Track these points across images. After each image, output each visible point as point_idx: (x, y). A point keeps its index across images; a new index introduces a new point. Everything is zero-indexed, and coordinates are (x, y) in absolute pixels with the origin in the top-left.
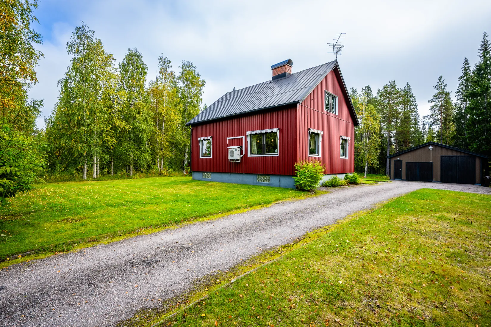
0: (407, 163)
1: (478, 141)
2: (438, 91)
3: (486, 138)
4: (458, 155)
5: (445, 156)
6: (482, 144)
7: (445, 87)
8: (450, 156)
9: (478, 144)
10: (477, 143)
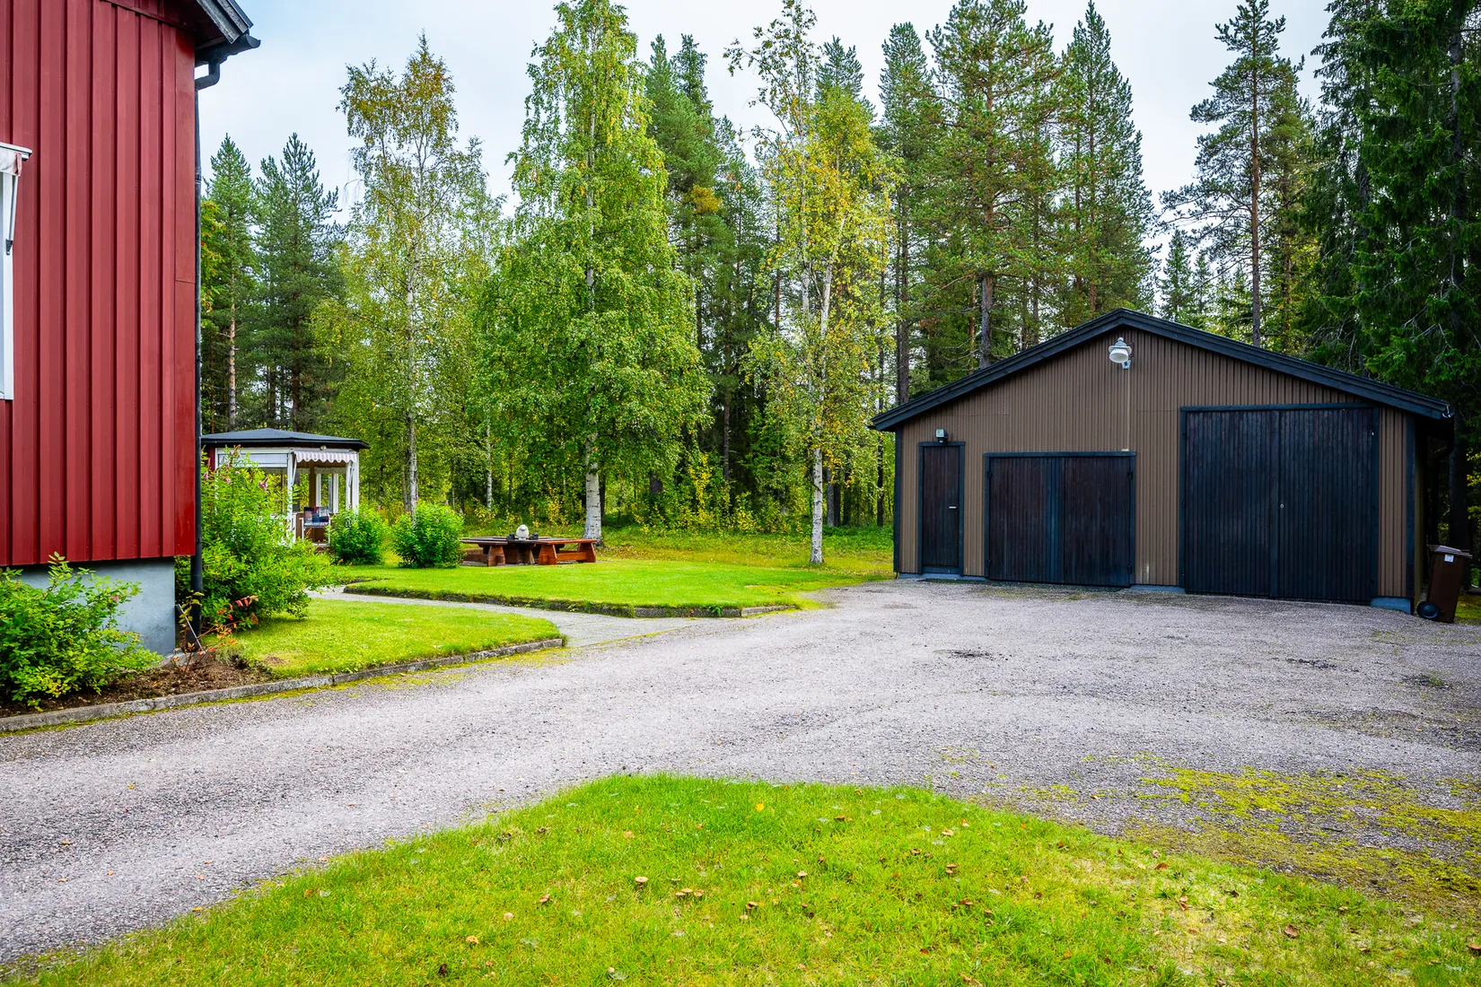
0: (992, 459)
1: (1415, 325)
2: (1238, 54)
3: (1457, 305)
4: (1281, 403)
5: (1206, 412)
6: (1434, 344)
7: (1276, 35)
8: (1232, 411)
9: (1413, 339)
10: (1407, 334)
